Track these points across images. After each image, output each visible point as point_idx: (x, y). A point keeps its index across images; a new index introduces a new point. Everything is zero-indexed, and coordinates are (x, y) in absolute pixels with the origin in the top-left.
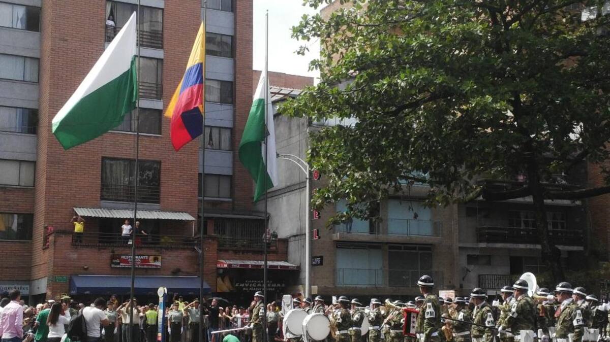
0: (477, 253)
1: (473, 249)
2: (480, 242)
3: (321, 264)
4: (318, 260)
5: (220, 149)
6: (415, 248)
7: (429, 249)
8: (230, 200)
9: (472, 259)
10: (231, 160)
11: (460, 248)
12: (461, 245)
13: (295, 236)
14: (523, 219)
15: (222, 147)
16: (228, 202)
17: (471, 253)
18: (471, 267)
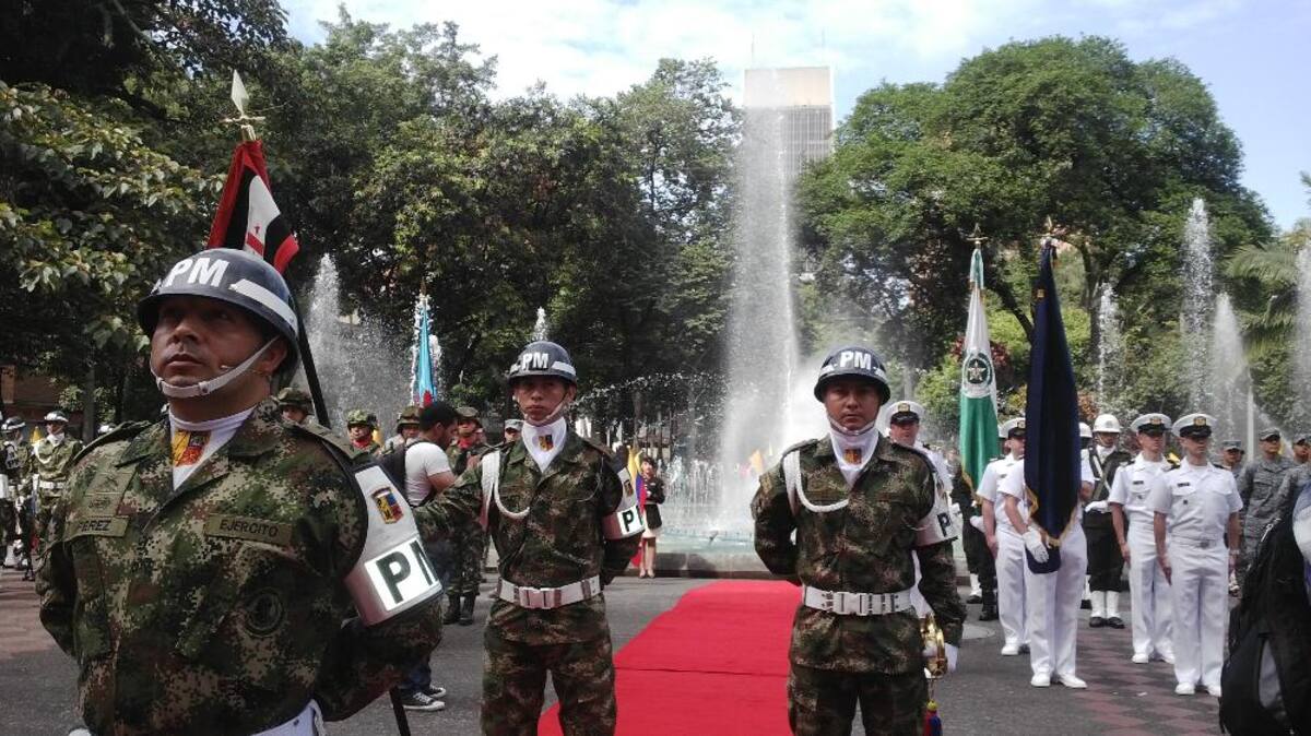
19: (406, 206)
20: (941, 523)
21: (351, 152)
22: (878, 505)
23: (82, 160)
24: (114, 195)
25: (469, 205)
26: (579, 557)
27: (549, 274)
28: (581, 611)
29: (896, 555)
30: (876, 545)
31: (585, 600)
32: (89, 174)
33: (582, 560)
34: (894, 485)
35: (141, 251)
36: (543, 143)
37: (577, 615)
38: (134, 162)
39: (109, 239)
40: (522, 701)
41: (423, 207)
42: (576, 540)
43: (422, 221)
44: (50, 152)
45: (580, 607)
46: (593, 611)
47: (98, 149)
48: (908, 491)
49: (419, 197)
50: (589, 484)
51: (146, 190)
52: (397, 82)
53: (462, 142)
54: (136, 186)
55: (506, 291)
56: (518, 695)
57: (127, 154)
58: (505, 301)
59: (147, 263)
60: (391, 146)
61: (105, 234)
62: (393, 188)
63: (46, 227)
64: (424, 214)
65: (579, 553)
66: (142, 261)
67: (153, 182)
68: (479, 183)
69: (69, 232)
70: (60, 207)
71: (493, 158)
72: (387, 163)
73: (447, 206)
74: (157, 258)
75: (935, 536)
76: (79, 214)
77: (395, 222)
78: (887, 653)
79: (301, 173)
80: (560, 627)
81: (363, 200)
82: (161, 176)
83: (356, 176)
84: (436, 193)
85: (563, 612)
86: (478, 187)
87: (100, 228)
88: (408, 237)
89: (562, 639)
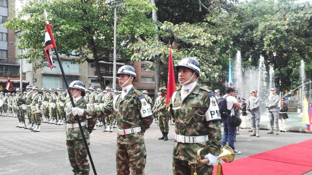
0: (94, 79)
1: (93, 78)
2: (96, 75)
3: (36, 81)
4: (35, 80)
5: (2, 40)
6: (72, 77)
7: (78, 77)
8: (7, 59)
9: (92, 81)
10: (7, 45)
11: (89, 77)
12: (89, 76)
13: (28, 72)
14: (110, 69)
15: (3, 40)
16: (6, 59)
17: (92, 79)
18: (92, 83)
19: (266, 36)
20: (211, 113)
21: (254, 25)
22: (189, 108)
23: (189, 38)
24: (196, 44)
25: (284, 33)
26: (130, 122)
27: (309, 49)
28: (130, 136)
29: (194, 124)
30: (187, 120)
31: (132, 133)
32: (191, 40)
33: (130, 123)
34: (195, 101)
35: (201, 55)
36: (306, 13)
37: (130, 137)
38: (201, 36)
39: (194, 54)
40: (122, 159)
41: (270, 36)
42: (129, 117)
43: (270, 40)
44: (183, 37)
45: (130, 135)
46: (134, 137)
47: (192, 34)
48: (199, 103)
49: (269, 33)
50: (132, 102)
51: (202, 42)
52: (271, 6)
53: (283, 17)
54: (200, 41)
55: (296, 55)
56: (121, 157)
57: (199, 35)
58: (296, 58)
59: (202, 58)
60: (262, 22)
61: (194, 53)
62: (262, 32)
63: (181, 53)
64: (271, 38)
65: (130, 121)
66: (201, 58)
67: (204, 40)
68: (287, 27)
69: (187, 53)
70: (185, 48)
71: (291, 20)
72: (261, 26)
73: (277, 34)
74: (205, 57)
75: (209, 118)
76: (189, 49)
77: (264, 41)
78: (189, 155)
79: (242, 32)
80: (126, 140)
81: (256, 36)
82: (205, 38)
83: (255, 31)
84: (274, 31)
85: (126, 136)
86: (286, 28)
87: (193, 51)
88: (267, 44)
89: (126, 143)
